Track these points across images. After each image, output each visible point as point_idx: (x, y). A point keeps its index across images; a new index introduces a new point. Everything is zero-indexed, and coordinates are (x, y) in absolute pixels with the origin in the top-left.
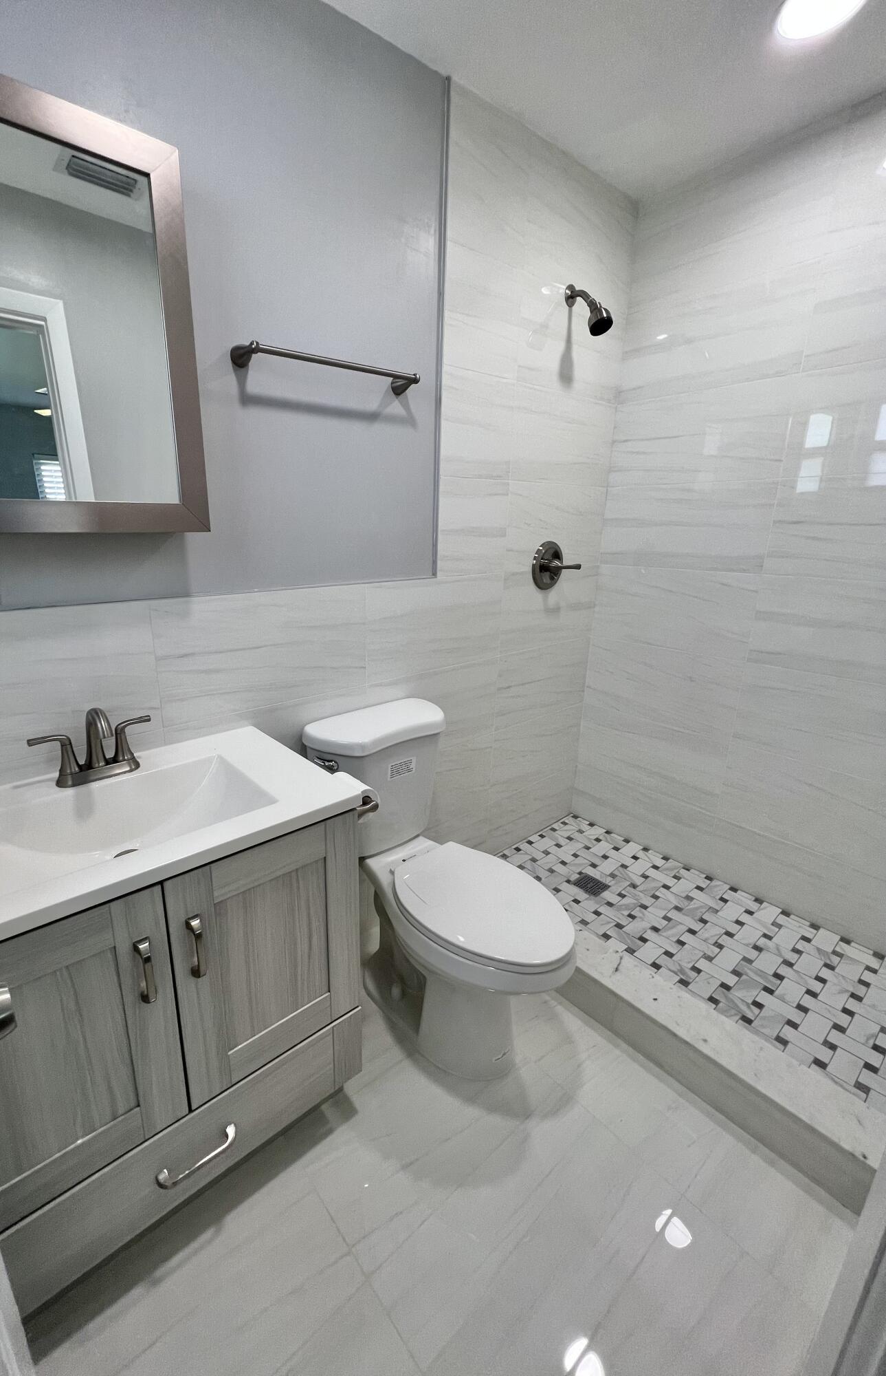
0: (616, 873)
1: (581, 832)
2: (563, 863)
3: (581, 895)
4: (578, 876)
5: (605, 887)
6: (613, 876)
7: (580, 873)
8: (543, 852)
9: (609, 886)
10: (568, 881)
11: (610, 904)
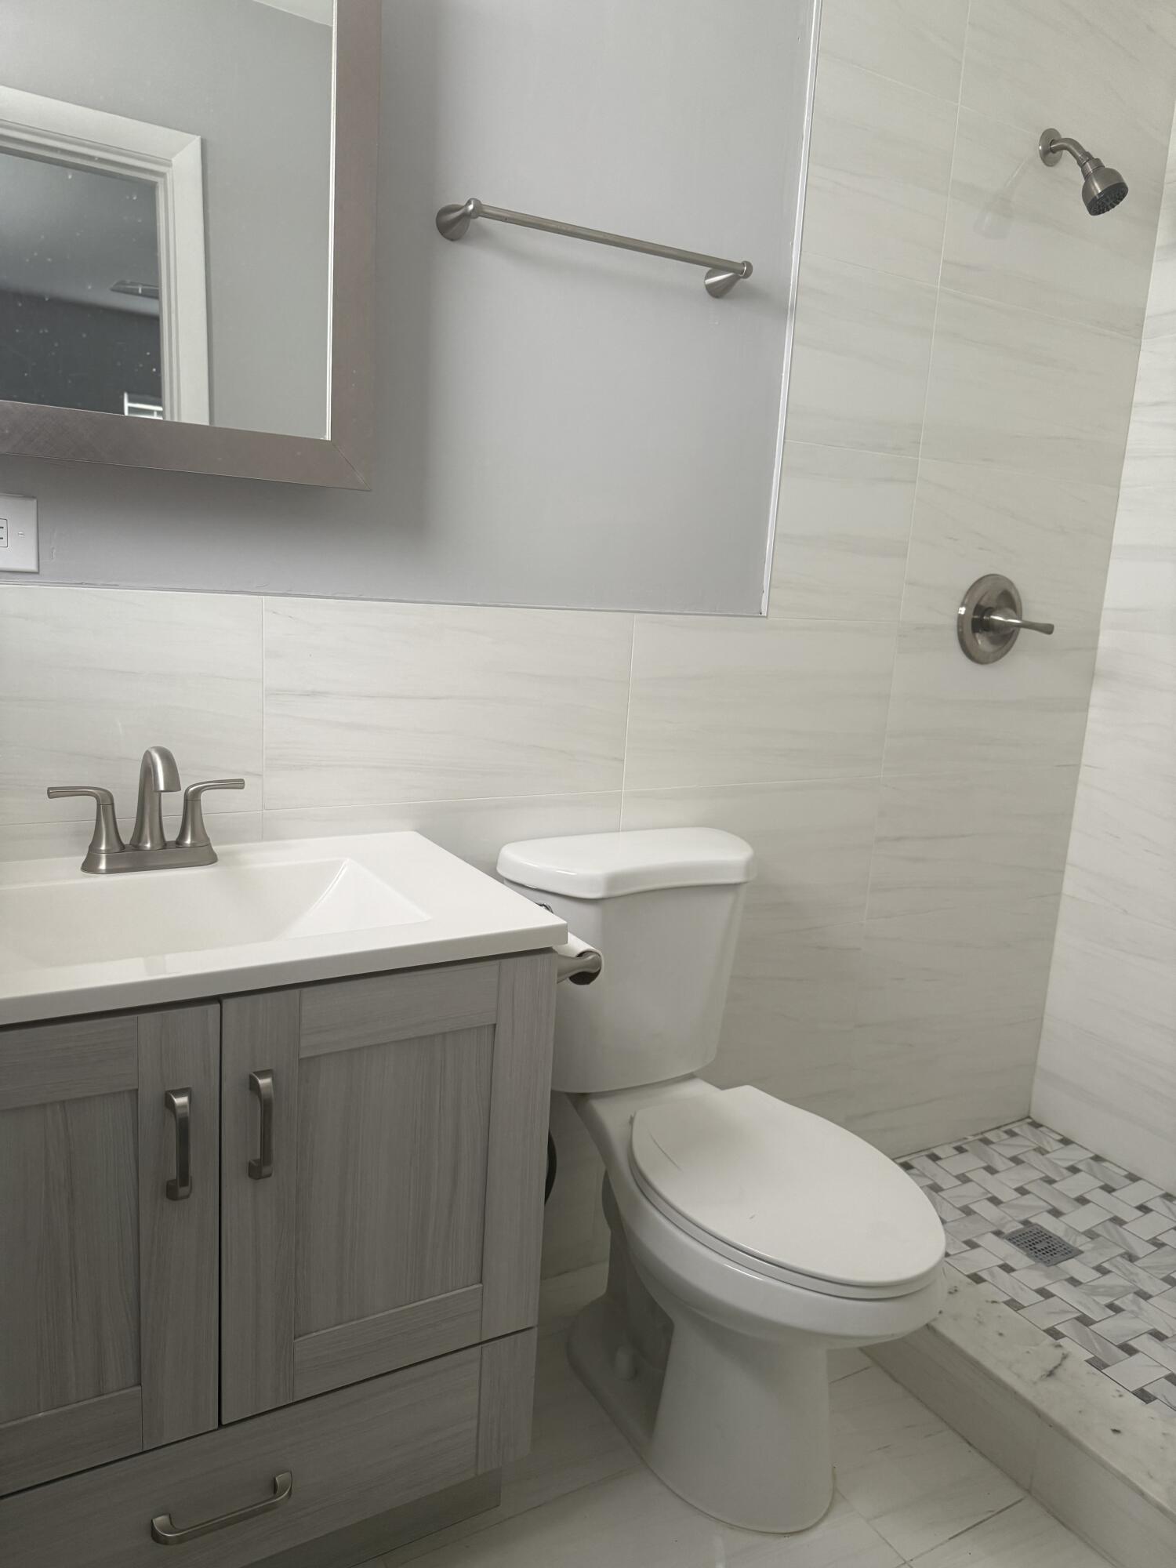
0: (1099, 1230)
1: (1041, 1151)
2: (995, 1201)
3: (1018, 1258)
4: (1021, 1226)
5: (1071, 1253)
6: (1091, 1234)
7: (1026, 1223)
8: (957, 1177)
9: (1081, 1252)
10: (998, 1233)
11: (1074, 1282)
